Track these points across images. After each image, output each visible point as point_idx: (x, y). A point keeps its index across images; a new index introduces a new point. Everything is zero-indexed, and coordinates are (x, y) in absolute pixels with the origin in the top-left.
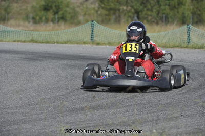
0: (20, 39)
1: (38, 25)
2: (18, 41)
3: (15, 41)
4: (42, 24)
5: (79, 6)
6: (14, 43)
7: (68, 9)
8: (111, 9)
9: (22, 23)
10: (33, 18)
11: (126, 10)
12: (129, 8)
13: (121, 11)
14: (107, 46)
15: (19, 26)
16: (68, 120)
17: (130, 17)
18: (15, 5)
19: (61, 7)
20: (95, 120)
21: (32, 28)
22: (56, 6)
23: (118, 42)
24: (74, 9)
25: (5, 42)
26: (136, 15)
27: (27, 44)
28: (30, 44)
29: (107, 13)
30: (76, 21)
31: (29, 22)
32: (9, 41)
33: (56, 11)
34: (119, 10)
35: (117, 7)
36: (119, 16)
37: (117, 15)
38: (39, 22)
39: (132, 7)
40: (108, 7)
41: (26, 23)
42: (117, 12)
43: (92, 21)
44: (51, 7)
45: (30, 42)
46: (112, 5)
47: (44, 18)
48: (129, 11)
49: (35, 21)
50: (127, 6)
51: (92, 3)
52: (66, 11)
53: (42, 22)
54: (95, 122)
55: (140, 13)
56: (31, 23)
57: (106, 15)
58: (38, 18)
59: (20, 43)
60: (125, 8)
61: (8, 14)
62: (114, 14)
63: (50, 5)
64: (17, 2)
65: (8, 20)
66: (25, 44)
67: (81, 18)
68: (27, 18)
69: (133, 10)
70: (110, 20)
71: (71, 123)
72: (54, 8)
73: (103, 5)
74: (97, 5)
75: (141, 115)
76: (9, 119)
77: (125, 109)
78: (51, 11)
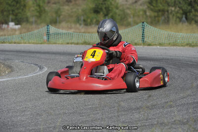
0: (73, 41)
1: (89, 27)
2: (71, 43)
3: (68, 43)
4: (93, 26)
5: (128, 8)
6: (68, 45)
7: (117, 11)
8: (159, 11)
9: (73, 26)
10: (84, 21)
11: (174, 11)
12: (178, 9)
13: (170, 11)
14: (158, 47)
15: (71, 28)
16: (124, 120)
17: (178, 17)
18: (66, 8)
19: (110, 9)
20: (150, 119)
21: (83, 30)
22: (105, 8)
23: (168, 43)
24: (123, 11)
25: (59, 44)
26: (184, 16)
27: (81, 46)
28: (83, 46)
29: (156, 14)
30: (125, 22)
31: (80, 25)
32: (62, 44)
33: (105, 13)
34: (168, 11)
35: (166, 8)
36: (168, 17)
37: (166, 16)
38: (90, 24)
39: (180, 8)
40: (157, 9)
41: (78, 25)
42: (166, 13)
43: (143, 23)
44: (101, 9)
45: (82, 44)
46: (161, 7)
47: (95, 20)
48: (178, 12)
49: (86, 23)
50: (176, 8)
51: (141, 5)
52: (116, 13)
53: (93, 24)
54: (150, 121)
55: (188, 14)
56: (82, 26)
57: (155, 17)
58: (89, 20)
59: (73, 45)
60: (173, 9)
61: (59, 16)
62: (163, 15)
63: (99, 7)
64: (68, 5)
65: (60, 23)
66: (78, 45)
67: (130, 20)
68: (78, 21)
69: (181, 12)
70: (158, 21)
71: (127, 122)
72: (104, 10)
73: (152, 7)
74: (146, 7)
75: (194, 113)
76: (67, 119)
77: (179, 108)
78: (101, 13)
